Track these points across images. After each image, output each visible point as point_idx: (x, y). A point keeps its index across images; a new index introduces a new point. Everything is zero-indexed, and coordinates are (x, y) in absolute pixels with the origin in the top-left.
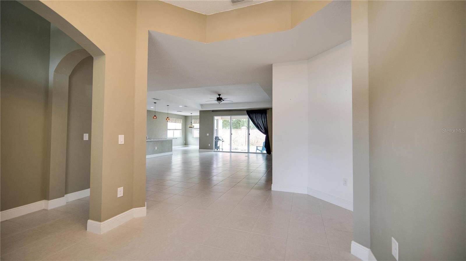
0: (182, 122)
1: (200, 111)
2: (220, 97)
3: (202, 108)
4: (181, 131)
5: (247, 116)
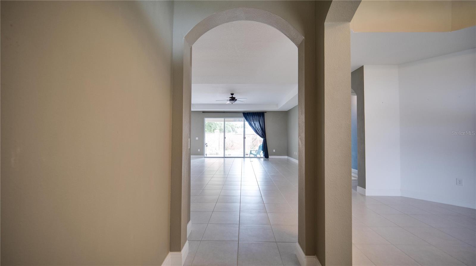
2: (233, 97)
5: (243, 119)
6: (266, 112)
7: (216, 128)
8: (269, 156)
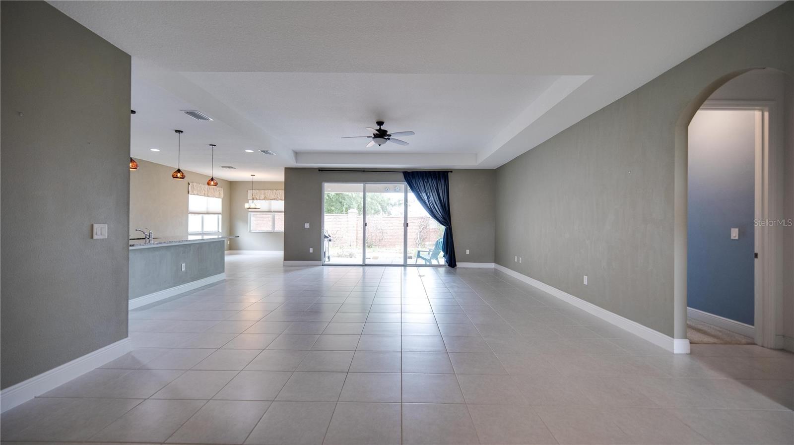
0: (222, 195)
1: (285, 168)
2: (382, 129)
3: (297, 162)
4: (220, 216)
5: (404, 185)
6: (452, 172)
7: (352, 206)
8: (457, 263)
